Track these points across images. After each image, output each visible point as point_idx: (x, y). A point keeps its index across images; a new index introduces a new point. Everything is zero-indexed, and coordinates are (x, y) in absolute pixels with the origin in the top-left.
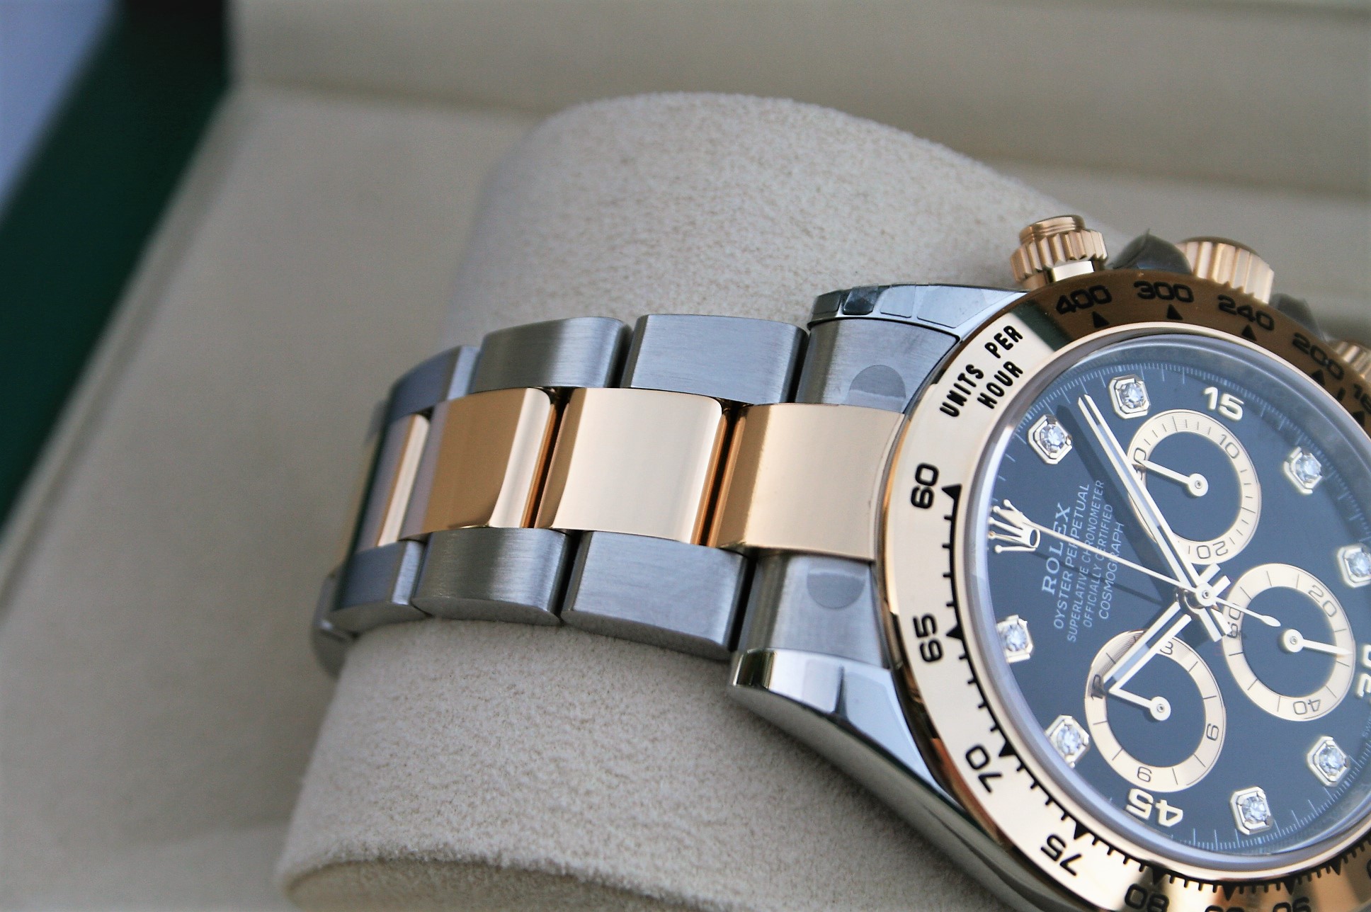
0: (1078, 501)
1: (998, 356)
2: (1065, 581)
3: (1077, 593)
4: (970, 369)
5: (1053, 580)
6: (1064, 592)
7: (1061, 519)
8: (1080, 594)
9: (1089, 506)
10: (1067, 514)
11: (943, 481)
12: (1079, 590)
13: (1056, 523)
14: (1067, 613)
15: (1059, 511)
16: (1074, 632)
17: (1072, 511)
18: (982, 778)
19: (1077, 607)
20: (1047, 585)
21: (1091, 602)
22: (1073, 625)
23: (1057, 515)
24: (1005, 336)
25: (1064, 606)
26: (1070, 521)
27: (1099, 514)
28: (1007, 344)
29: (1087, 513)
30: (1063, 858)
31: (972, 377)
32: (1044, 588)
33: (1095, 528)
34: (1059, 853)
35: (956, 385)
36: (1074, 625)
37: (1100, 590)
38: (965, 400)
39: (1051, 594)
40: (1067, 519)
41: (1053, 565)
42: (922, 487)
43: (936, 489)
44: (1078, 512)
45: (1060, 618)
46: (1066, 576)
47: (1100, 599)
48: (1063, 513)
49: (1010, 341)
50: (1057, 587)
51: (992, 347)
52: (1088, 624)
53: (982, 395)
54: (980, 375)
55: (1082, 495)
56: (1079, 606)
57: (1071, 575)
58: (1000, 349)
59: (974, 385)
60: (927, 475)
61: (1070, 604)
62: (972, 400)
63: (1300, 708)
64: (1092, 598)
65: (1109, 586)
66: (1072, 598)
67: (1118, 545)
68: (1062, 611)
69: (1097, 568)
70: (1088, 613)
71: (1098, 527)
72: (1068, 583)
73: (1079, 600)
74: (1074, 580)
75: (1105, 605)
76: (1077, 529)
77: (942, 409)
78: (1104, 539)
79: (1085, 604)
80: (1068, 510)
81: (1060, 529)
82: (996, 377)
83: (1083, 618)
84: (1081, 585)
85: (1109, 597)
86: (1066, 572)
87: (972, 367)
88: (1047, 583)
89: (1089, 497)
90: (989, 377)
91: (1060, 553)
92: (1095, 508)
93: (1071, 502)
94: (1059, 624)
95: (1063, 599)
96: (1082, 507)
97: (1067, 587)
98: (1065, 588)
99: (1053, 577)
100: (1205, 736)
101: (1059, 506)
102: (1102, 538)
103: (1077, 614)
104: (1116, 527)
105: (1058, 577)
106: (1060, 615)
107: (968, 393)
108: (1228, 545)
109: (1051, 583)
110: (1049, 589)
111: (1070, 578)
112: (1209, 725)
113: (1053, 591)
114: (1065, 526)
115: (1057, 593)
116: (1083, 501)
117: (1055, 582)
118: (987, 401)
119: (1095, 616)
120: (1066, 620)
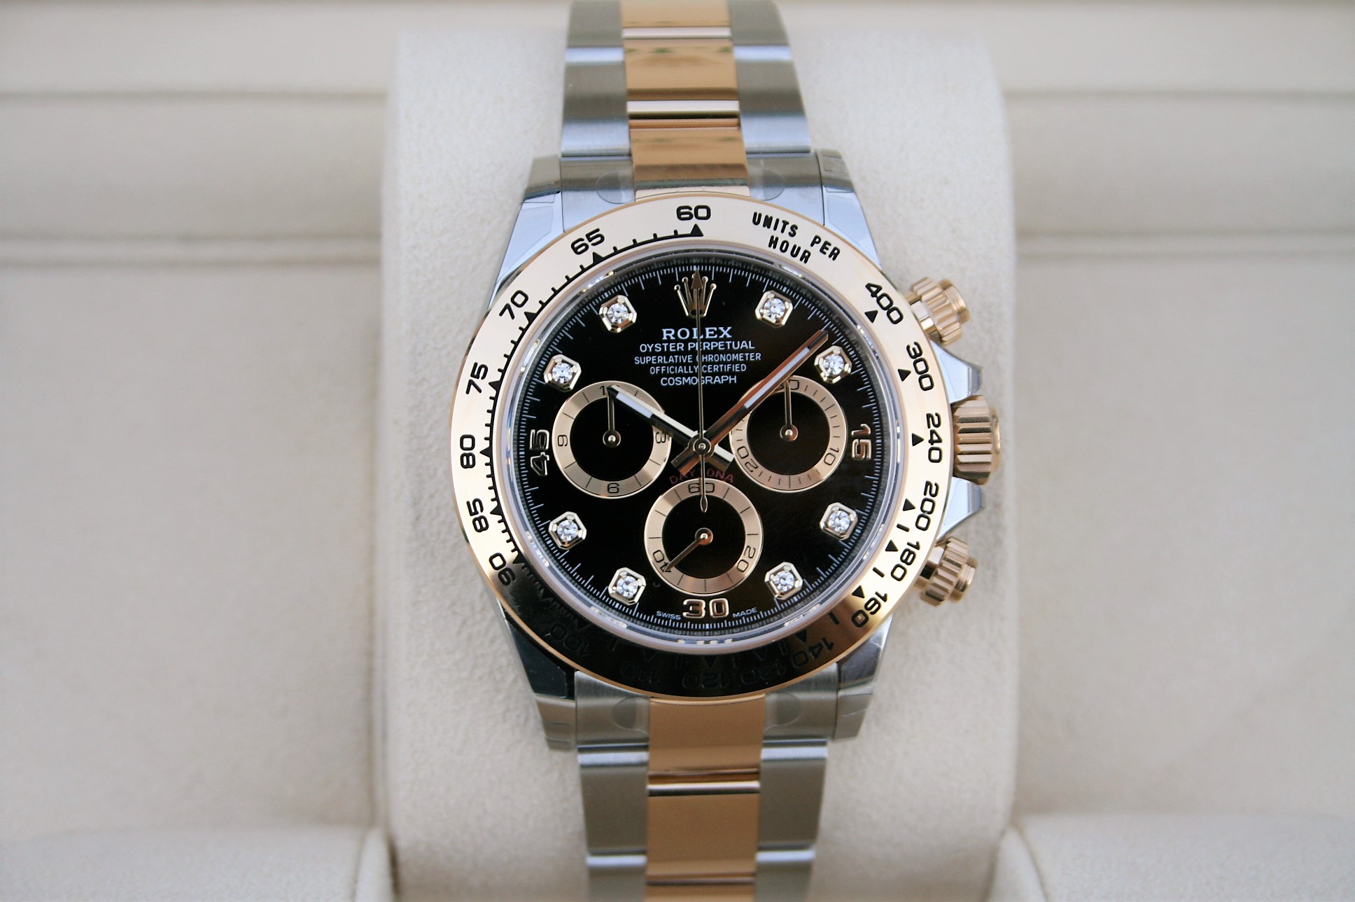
0: (739, 342)
1: (812, 245)
2: (676, 345)
3: (671, 357)
4: (794, 228)
5: (673, 336)
6: (668, 347)
7: (720, 333)
8: (671, 360)
9: (739, 351)
10: (725, 336)
11: (701, 224)
12: (674, 359)
13: (715, 329)
14: (653, 353)
15: (725, 329)
16: (643, 361)
17: (729, 340)
18: (507, 307)
19: (661, 359)
20: (668, 332)
21: (669, 370)
22: (647, 359)
23: (721, 329)
24: (831, 249)
25: (658, 349)
26: (721, 340)
27: (735, 362)
28: (825, 250)
29: (732, 351)
30: (475, 380)
31: (788, 229)
32: (665, 331)
33: (724, 360)
34: (477, 377)
35: (777, 221)
36: (647, 361)
37: (681, 375)
38: (769, 227)
39: (663, 337)
40: (722, 336)
41: (683, 334)
42: (693, 212)
43: (694, 221)
44: (731, 345)
45: (648, 349)
46: (680, 346)
47: (675, 376)
48: (725, 333)
49: (828, 252)
50: (669, 341)
51: (817, 240)
52: (653, 371)
53: (777, 239)
54: (792, 235)
55: (744, 345)
56: (663, 360)
57: (683, 350)
58: (818, 247)
59: (783, 231)
60: (702, 213)
61: (662, 353)
62: (770, 232)
63: (659, 556)
64: (673, 370)
65: (687, 381)
66: (667, 354)
67: (719, 381)
68: (653, 348)
69: (696, 369)
70: (660, 369)
71: (726, 363)
72: (676, 348)
73: (667, 360)
74: (680, 353)
75: (671, 381)
76: (718, 347)
77: (755, 214)
78: (719, 369)
79: (666, 365)
80: (729, 336)
81: (712, 333)
82: (795, 246)
83: (655, 366)
84: (678, 358)
85: (679, 383)
86: (683, 345)
87: (797, 228)
88: (670, 332)
89: (744, 350)
90: (792, 242)
91: (695, 337)
92: (739, 357)
93: (736, 337)
94: (643, 348)
95: (663, 347)
96: (736, 346)
97: (673, 349)
98: (671, 347)
99: (675, 335)
100: (609, 482)
101: (729, 328)
102: (720, 367)
103: (657, 361)
104: (733, 377)
105: (677, 340)
106: (650, 348)
107: (775, 229)
108: (756, 472)
109: (671, 335)
110: (665, 335)
111: (680, 349)
112: (618, 485)
113: (665, 338)
114: (716, 336)
115: (665, 342)
116: (740, 345)
117: (672, 338)
118: (773, 242)
119: (660, 375)
120: (647, 354)
